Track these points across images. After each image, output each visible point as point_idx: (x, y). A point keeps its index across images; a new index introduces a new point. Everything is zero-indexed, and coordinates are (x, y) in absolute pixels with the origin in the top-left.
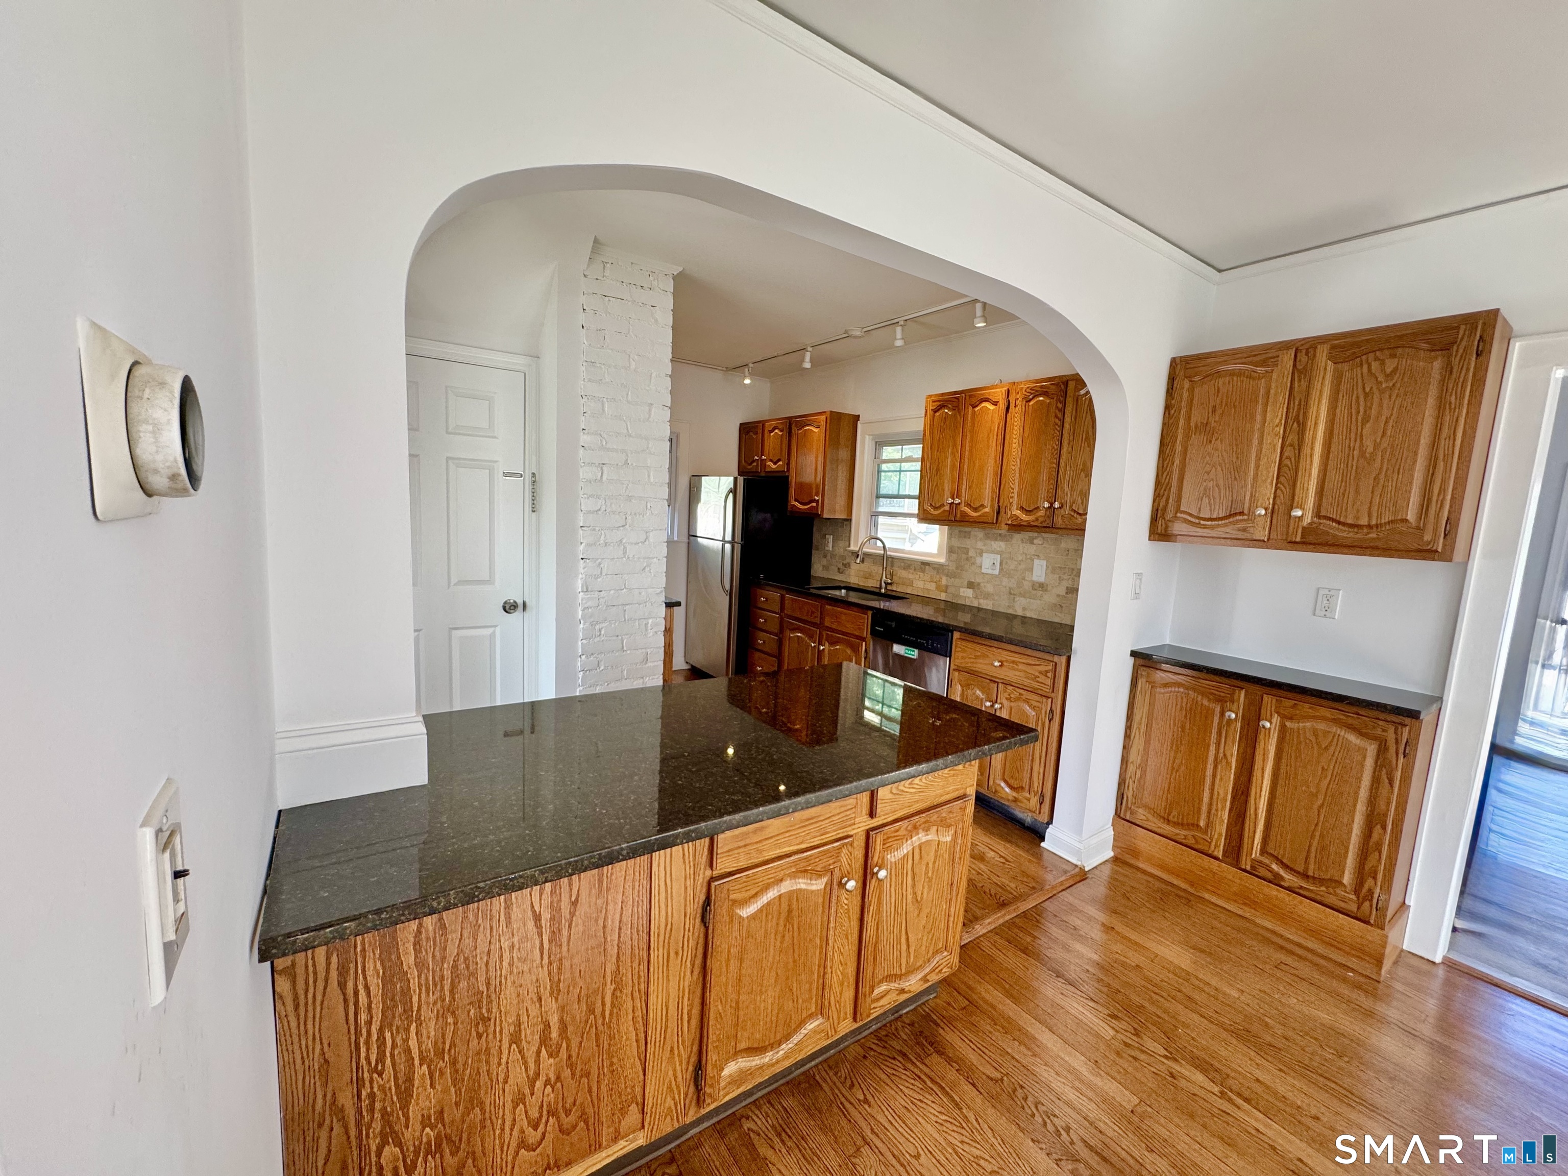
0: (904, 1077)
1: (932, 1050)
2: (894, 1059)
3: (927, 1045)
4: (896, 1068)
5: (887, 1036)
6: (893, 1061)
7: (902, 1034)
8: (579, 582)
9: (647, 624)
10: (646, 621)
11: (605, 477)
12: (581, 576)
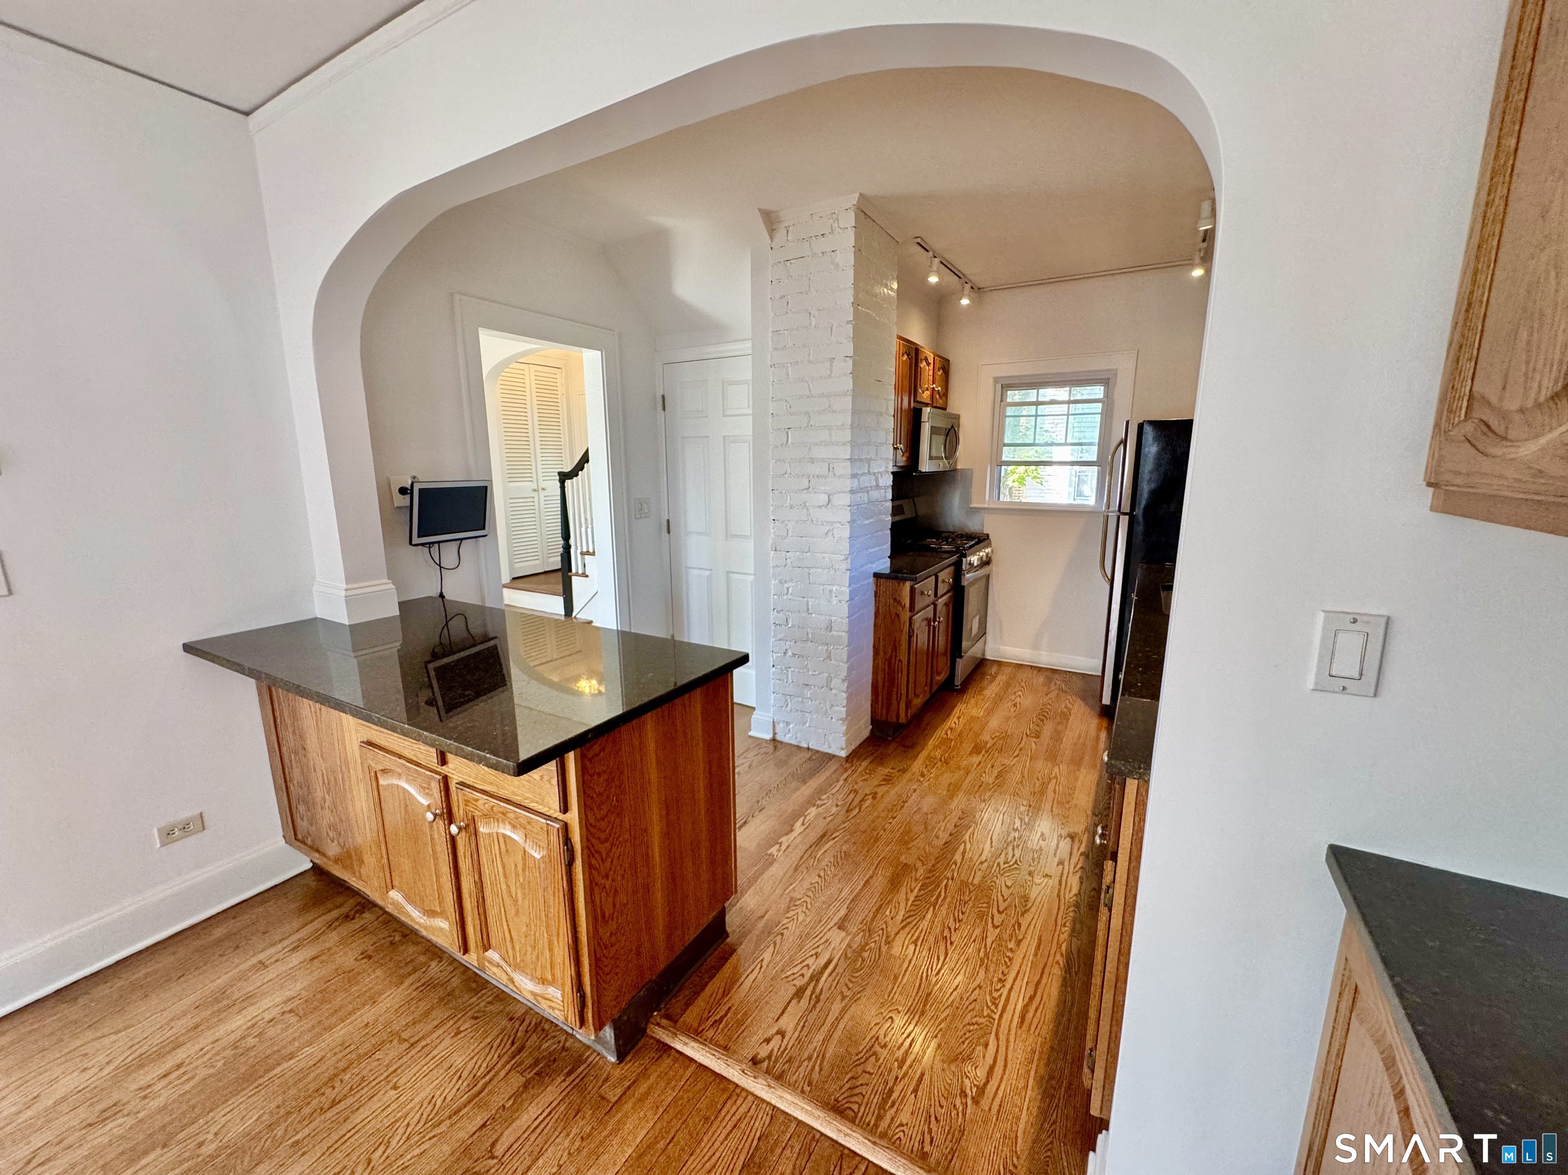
0: (490, 1056)
1: (529, 1076)
2: (513, 1043)
3: (537, 1069)
4: (501, 1048)
5: (543, 1030)
6: (510, 1042)
7: (549, 1043)
8: (770, 542)
9: (831, 591)
10: (830, 588)
11: (790, 441)
12: (772, 535)
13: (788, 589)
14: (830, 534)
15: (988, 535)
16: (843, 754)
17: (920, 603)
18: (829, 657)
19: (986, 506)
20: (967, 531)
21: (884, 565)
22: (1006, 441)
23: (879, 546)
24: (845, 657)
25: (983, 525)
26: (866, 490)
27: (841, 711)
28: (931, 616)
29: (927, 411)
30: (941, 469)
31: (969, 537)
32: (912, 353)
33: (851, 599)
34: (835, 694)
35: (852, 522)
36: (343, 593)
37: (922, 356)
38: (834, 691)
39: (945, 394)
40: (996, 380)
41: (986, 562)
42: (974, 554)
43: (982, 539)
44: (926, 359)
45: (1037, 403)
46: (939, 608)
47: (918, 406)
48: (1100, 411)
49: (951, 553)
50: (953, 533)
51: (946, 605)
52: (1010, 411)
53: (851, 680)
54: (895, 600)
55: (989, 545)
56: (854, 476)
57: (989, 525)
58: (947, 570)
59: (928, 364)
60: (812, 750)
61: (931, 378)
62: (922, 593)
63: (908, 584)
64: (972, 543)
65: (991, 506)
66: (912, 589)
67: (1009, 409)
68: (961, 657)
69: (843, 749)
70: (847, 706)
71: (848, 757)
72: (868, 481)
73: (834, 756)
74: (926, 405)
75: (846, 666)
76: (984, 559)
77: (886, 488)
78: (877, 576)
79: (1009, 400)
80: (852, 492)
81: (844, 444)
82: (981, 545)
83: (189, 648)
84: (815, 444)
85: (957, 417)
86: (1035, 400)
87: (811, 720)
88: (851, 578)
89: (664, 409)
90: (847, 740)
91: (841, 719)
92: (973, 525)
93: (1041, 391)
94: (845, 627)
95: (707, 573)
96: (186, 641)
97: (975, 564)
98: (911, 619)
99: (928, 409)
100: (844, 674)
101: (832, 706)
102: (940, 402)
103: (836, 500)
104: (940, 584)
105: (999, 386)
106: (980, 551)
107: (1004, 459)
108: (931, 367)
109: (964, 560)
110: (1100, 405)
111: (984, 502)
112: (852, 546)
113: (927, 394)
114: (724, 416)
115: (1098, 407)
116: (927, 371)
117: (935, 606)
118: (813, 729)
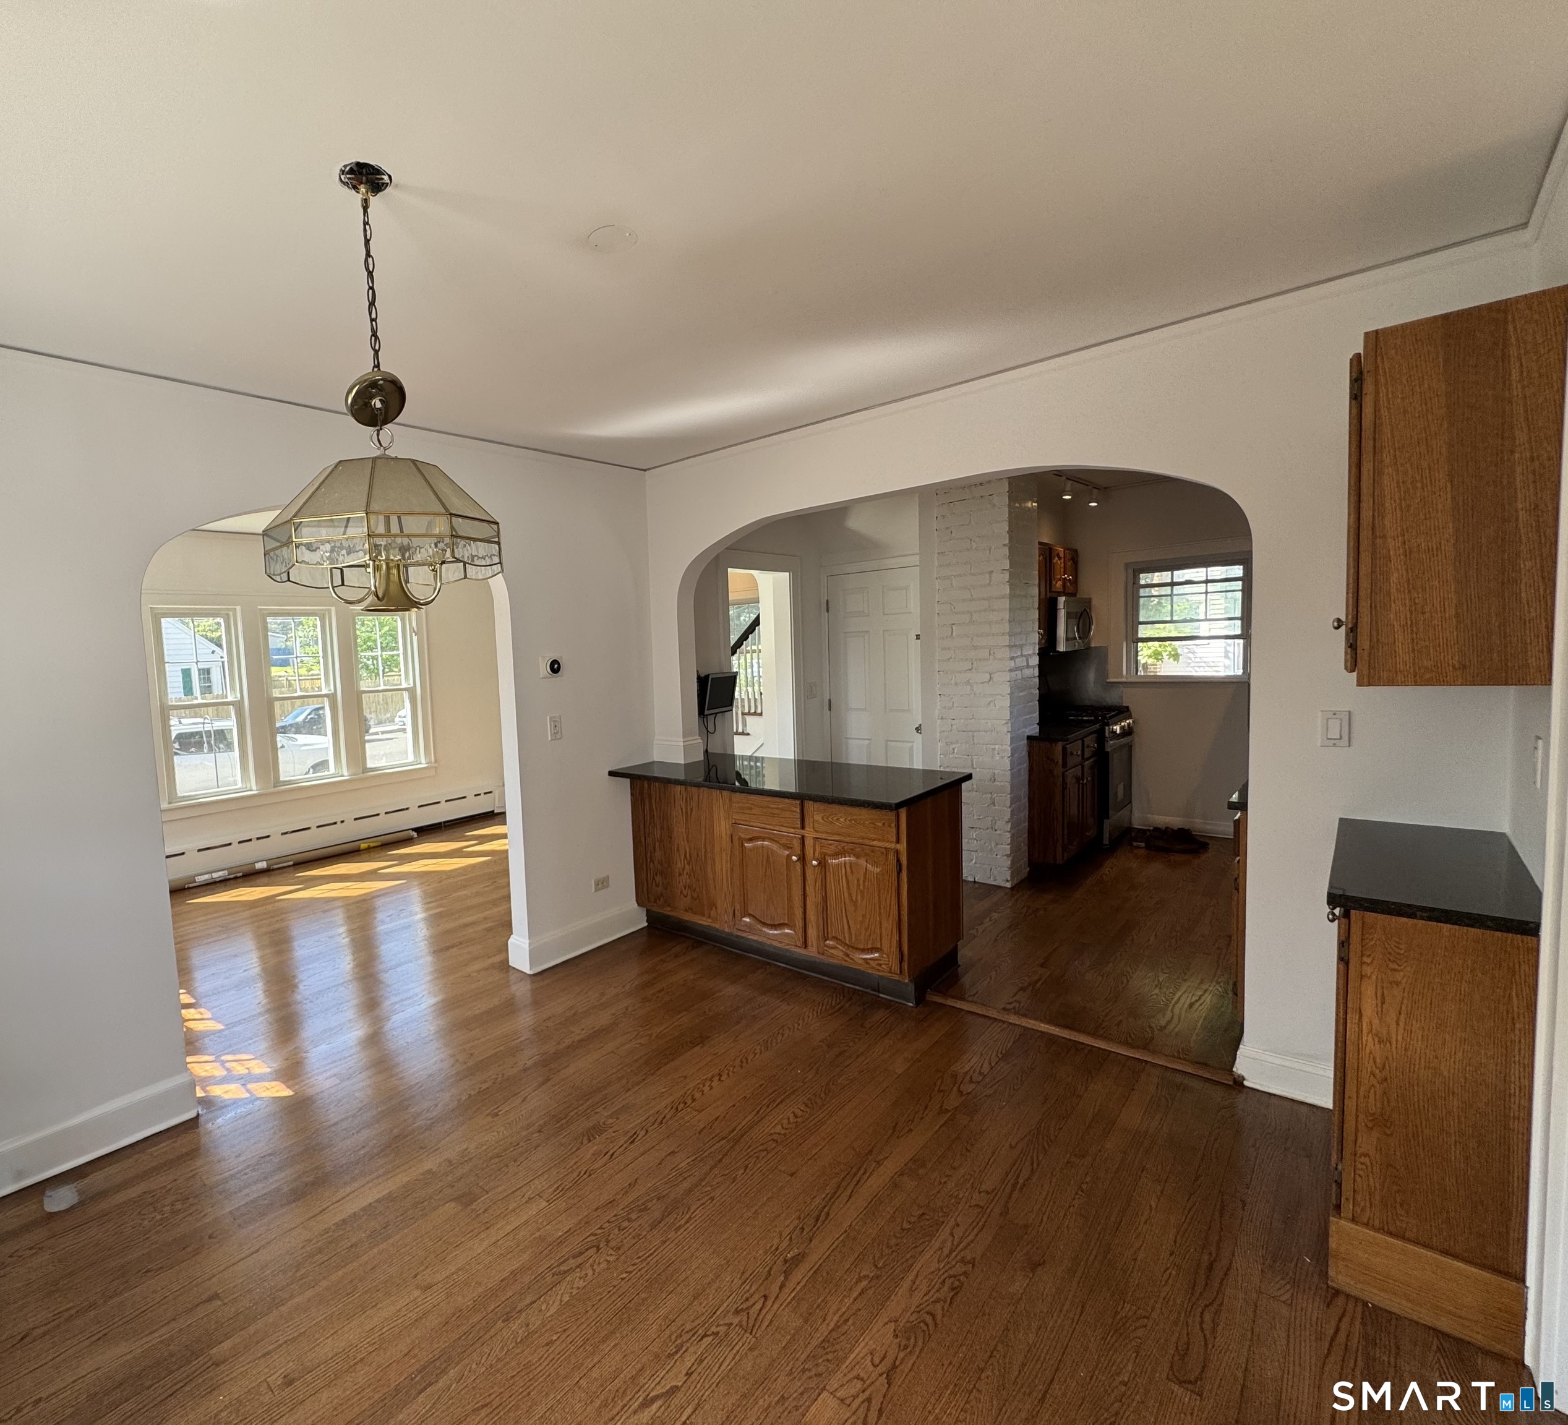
0: (835, 999)
1: (864, 1007)
3: (867, 1005)
4: (838, 997)
8: (937, 712)
9: (994, 749)
10: (993, 747)
11: (954, 633)
12: (939, 707)
13: (954, 749)
14: (992, 704)
15: (1127, 707)
16: (1008, 885)
17: (1071, 761)
18: (994, 804)
19: (1124, 680)
20: (1104, 704)
21: (1034, 730)
22: (1141, 619)
23: (1030, 714)
24: (1008, 804)
25: (1121, 698)
26: (1020, 669)
27: (1007, 849)
28: (1080, 774)
29: (1062, 600)
30: (1076, 648)
31: (1110, 708)
32: (1047, 552)
33: (1012, 755)
34: (1000, 835)
35: (1011, 694)
36: (682, 744)
37: (1054, 554)
38: (998, 832)
39: (1075, 582)
40: (1127, 565)
41: (1127, 732)
42: (1116, 724)
43: (1122, 712)
44: (1058, 555)
45: (1172, 584)
46: (1086, 769)
47: (1054, 595)
48: (1240, 588)
49: (1093, 723)
50: (1091, 706)
51: (1092, 767)
52: (1142, 592)
53: (1015, 824)
54: (1048, 758)
55: (1130, 717)
56: (1012, 658)
57: (1128, 698)
58: (1090, 737)
59: (1060, 558)
60: (978, 883)
61: (1062, 570)
62: (1072, 754)
63: (1060, 745)
64: (1114, 713)
65: (1130, 680)
66: (1064, 749)
67: (1142, 590)
68: (1108, 818)
69: (1008, 881)
70: (1011, 843)
71: (1012, 888)
72: (1021, 662)
73: (999, 887)
74: (1060, 594)
75: (1009, 810)
76: (1126, 728)
77: (1033, 667)
78: (1029, 738)
79: (1142, 582)
80: (1011, 670)
81: (1003, 634)
82: (1122, 716)
83: (612, 774)
84: (978, 636)
85: (1089, 601)
86: (1169, 581)
87: (977, 858)
88: (1012, 738)
89: (828, 611)
90: (1012, 873)
91: (1007, 855)
92: (1112, 698)
93: (1175, 573)
94: (1009, 778)
95: (867, 742)
96: (611, 769)
97: (1118, 732)
98: (1063, 773)
99: (1063, 598)
100: (1008, 816)
101: (997, 844)
102: (1071, 589)
103: (996, 677)
104: (1086, 749)
105: (1131, 571)
106: (1121, 721)
107: (1140, 635)
108: (1062, 561)
109: (1107, 728)
110: (1240, 583)
111: (1122, 676)
112: (1011, 713)
113: (1060, 583)
114: (884, 614)
115: (1239, 585)
116: (1059, 563)
117: (1083, 767)
118: (978, 865)
